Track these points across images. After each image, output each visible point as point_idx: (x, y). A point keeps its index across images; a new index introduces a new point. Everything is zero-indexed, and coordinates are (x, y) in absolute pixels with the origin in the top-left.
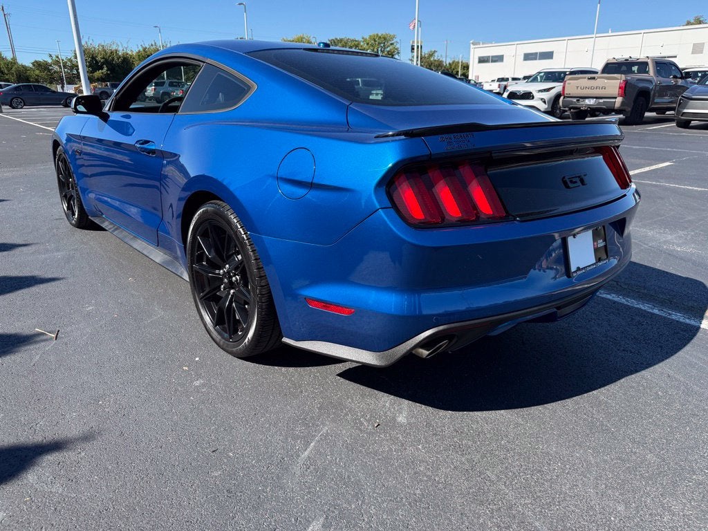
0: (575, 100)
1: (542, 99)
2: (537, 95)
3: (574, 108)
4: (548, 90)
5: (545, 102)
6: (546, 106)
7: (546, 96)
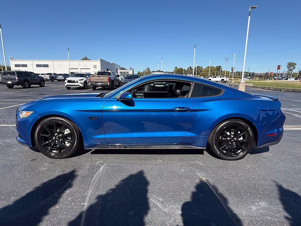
0: (95, 83)
1: (81, 83)
2: (79, 82)
3: (94, 86)
4: (82, 80)
5: (82, 84)
6: (83, 85)
7: (82, 82)
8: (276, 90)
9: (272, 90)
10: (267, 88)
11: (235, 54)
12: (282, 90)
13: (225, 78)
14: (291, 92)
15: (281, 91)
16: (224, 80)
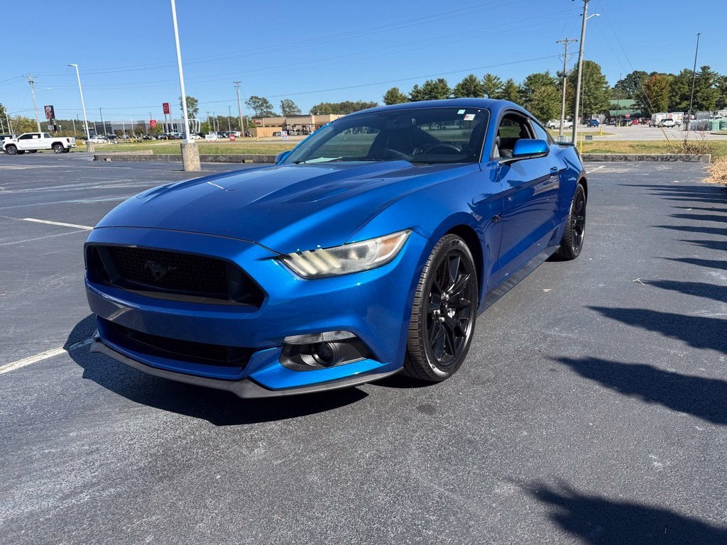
8: (233, 160)
9: (225, 161)
10: (210, 158)
11: (76, 65)
12: (246, 161)
13: (63, 140)
14: (267, 162)
15: (244, 162)
16: (60, 144)
